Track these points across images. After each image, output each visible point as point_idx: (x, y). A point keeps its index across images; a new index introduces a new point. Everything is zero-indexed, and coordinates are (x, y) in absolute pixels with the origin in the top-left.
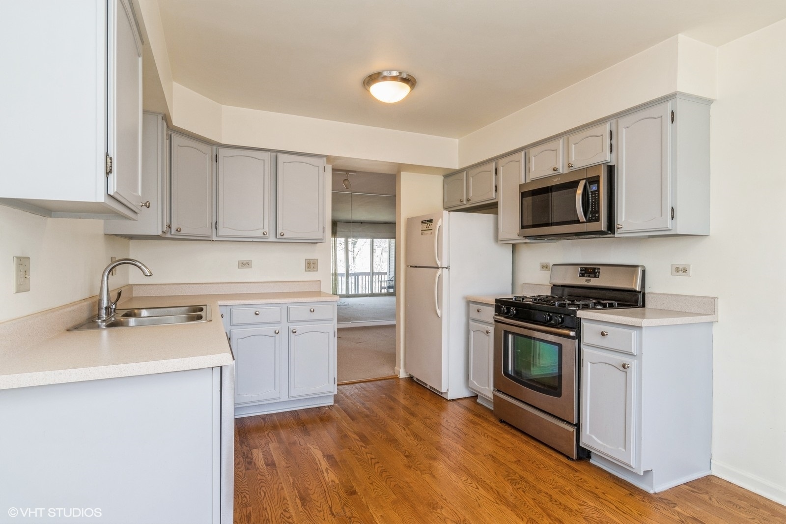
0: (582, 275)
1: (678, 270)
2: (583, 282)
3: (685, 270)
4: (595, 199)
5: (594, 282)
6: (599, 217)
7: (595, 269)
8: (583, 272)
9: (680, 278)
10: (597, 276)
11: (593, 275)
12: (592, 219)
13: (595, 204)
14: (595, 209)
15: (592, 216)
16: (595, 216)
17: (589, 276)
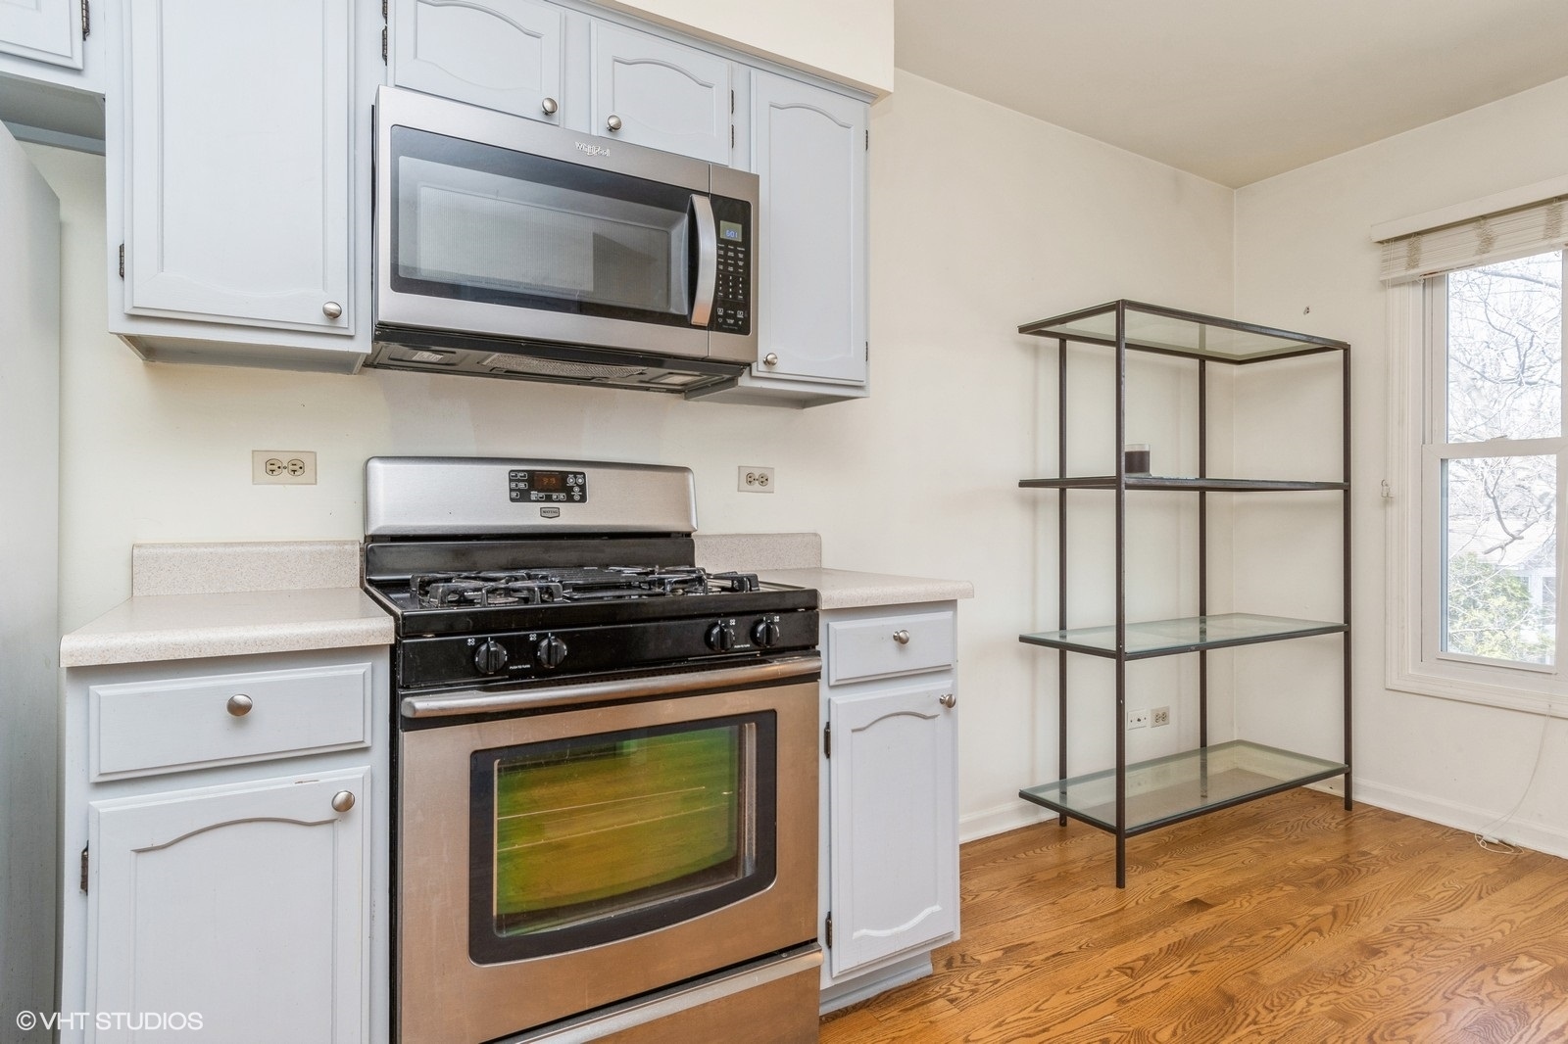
0: (521, 496)
1: (750, 479)
2: (530, 516)
3: (764, 480)
4: (736, 266)
5: (570, 516)
6: (747, 320)
7: (564, 475)
8: (522, 485)
9: (754, 498)
10: (577, 498)
11: (562, 496)
12: (725, 322)
13: (736, 281)
14: (735, 294)
15: (726, 316)
16: (734, 316)
17: (549, 499)
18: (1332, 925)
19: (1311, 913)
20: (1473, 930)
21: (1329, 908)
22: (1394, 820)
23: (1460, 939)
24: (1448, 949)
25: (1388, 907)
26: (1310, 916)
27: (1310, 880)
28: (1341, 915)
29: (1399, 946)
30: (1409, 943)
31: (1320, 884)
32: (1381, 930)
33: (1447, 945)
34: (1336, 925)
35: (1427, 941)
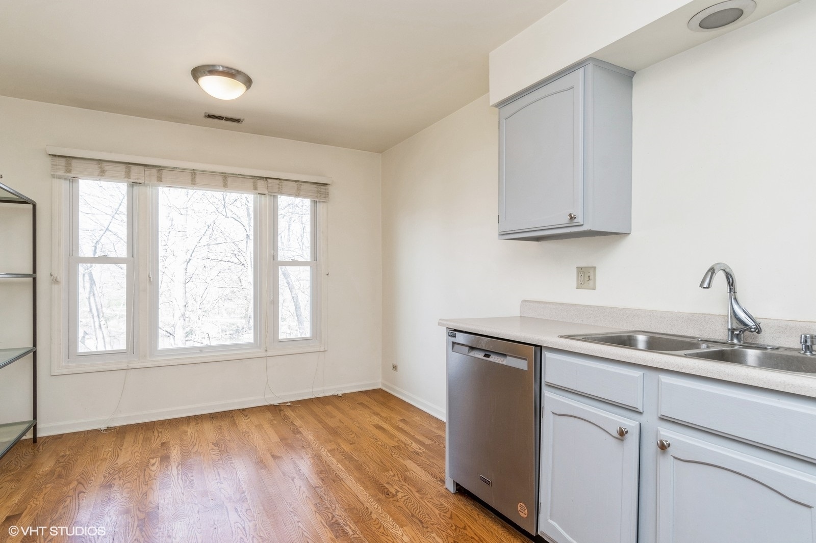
18: (84, 487)
19: (71, 488)
20: (130, 460)
21: (76, 483)
22: (60, 438)
23: (129, 465)
24: (130, 470)
25: (96, 470)
26: (71, 489)
27: (54, 478)
28: (83, 481)
29: (115, 479)
30: (116, 476)
31: (60, 476)
32: (103, 478)
33: (128, 469)
34: (86, 486)
35: (121, 472)
